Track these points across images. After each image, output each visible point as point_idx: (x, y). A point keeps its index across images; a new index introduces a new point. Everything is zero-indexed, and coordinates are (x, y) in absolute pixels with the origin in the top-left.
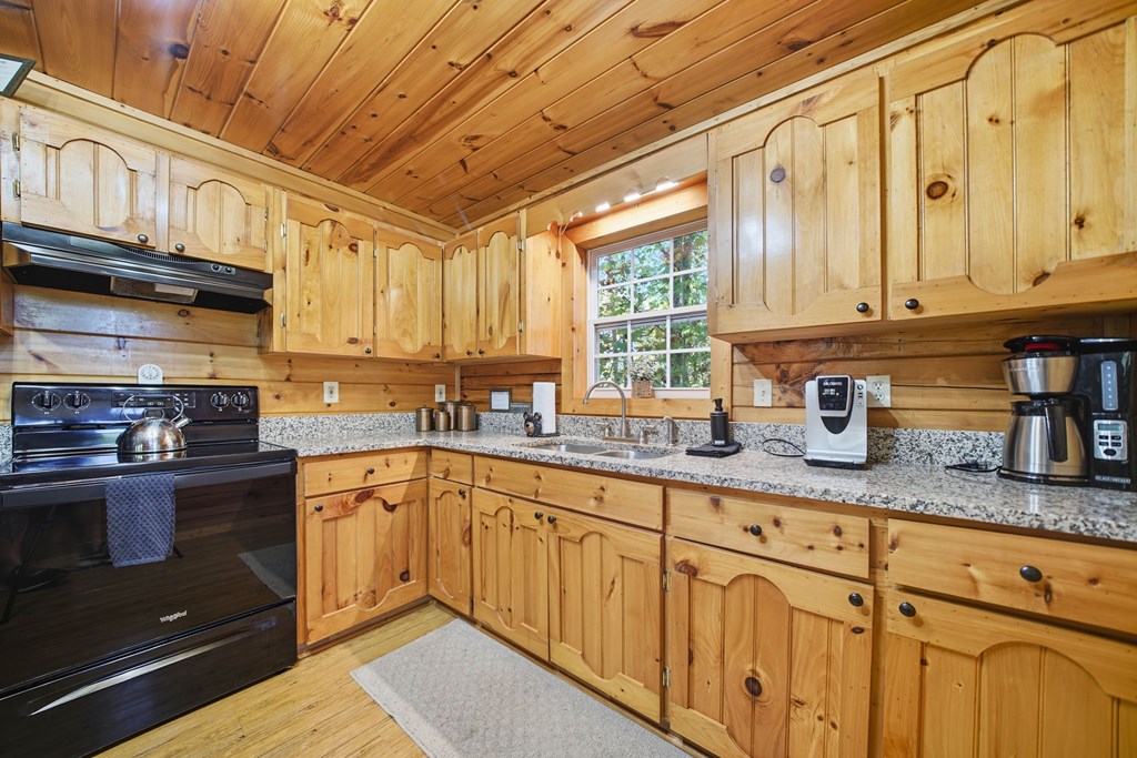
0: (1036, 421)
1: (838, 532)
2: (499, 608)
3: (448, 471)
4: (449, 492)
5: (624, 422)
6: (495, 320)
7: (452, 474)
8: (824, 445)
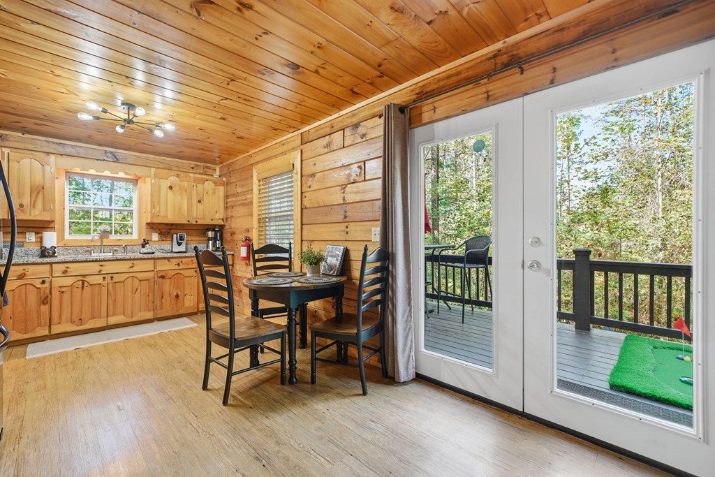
0: (211, 242)
1: (192, 261)
2: (72, 322)
3: (24, 275)
4: (25, 284)
5: (102, 248)
6: (26, 201)
7: (29, 275)
8: (176, 248)
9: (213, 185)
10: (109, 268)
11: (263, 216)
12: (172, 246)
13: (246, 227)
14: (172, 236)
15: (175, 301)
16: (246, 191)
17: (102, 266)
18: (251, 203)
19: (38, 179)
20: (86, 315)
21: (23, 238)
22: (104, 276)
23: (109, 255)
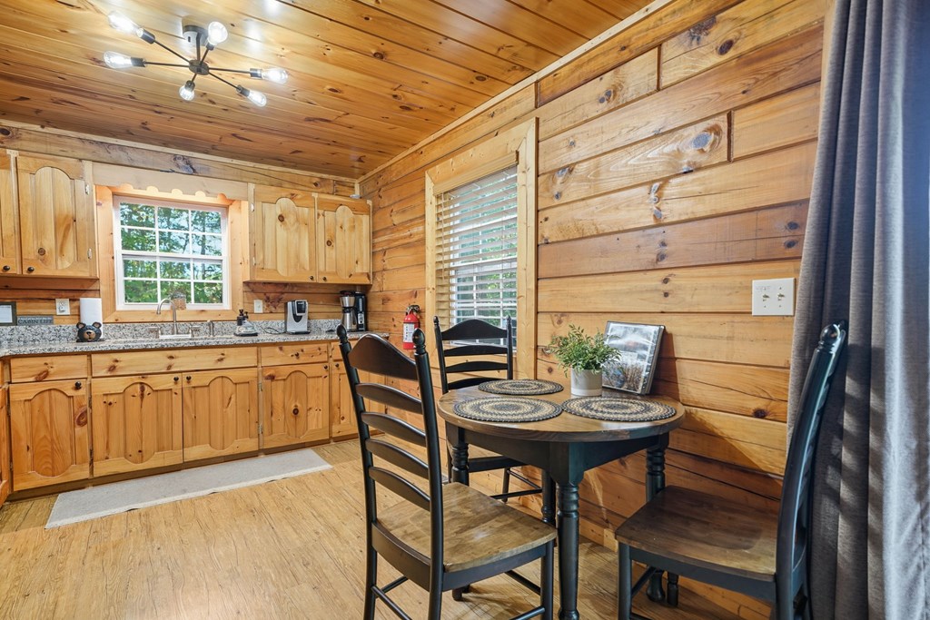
0: (348, 314)
1: (320, 349)
2: (127, 456)
3: (47, 373)
4: (50, 390)
5: (175, 325)
6: (49, 243)
7: (54, 374)
8: (293, 327)
9: (351, 214)
10: (185, 361)
11: (446, 266)
12: (286, 323)
13: (411, 287)
14: (286, 304)
15: (293, 419)
16: (411, 220)
17: (171, 357)
18: (422, 241)
19: (66, 205)
20: (148, 445)
21: (50, 308)
22: (176, 375)
23: (185, 338)
